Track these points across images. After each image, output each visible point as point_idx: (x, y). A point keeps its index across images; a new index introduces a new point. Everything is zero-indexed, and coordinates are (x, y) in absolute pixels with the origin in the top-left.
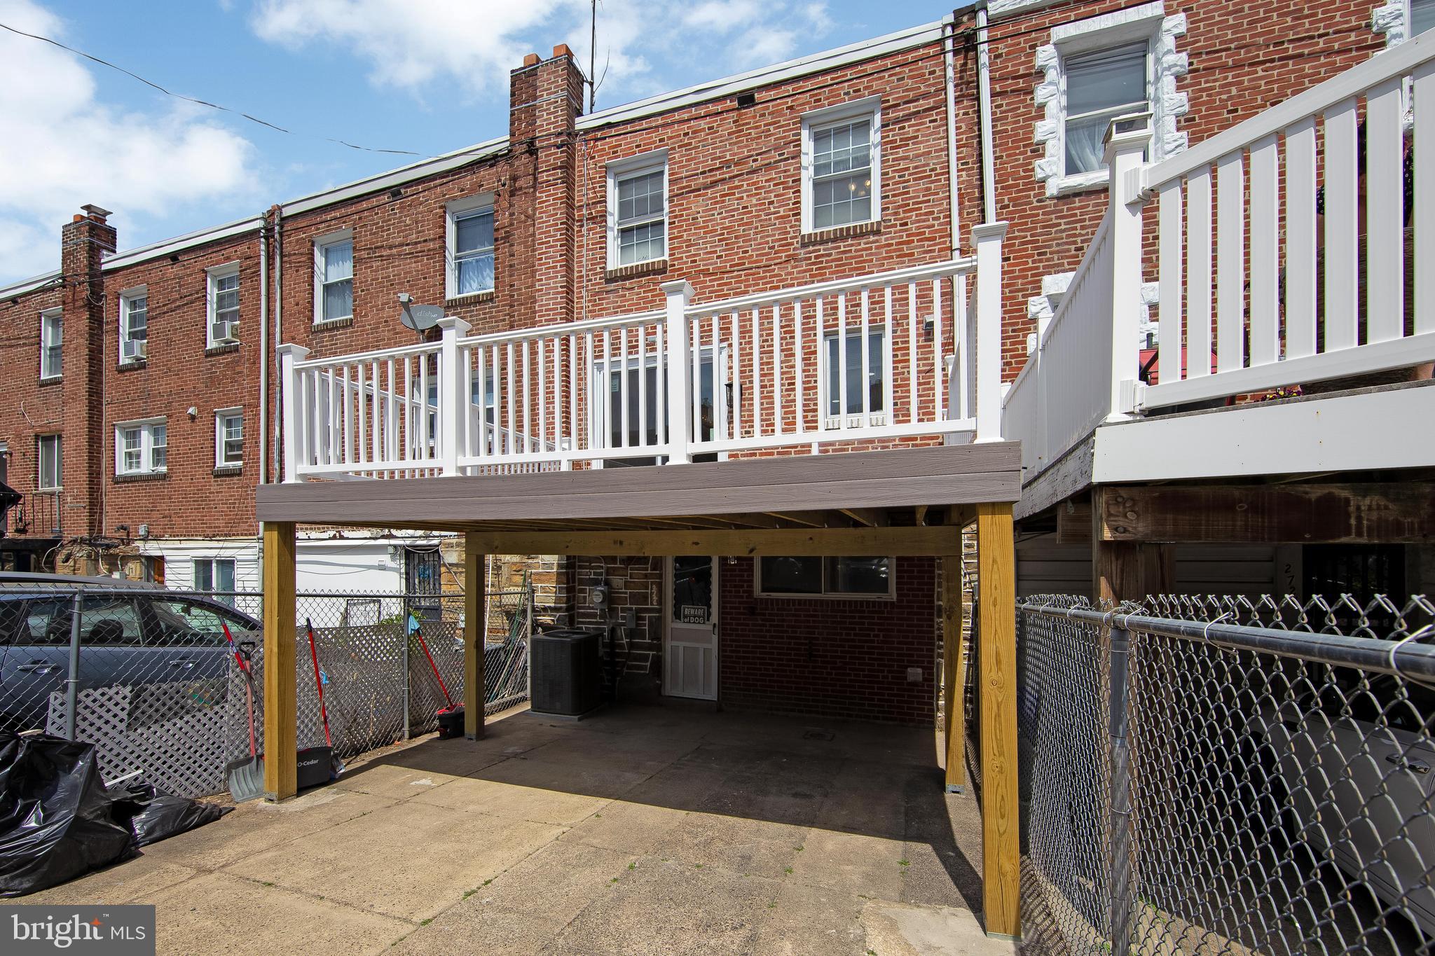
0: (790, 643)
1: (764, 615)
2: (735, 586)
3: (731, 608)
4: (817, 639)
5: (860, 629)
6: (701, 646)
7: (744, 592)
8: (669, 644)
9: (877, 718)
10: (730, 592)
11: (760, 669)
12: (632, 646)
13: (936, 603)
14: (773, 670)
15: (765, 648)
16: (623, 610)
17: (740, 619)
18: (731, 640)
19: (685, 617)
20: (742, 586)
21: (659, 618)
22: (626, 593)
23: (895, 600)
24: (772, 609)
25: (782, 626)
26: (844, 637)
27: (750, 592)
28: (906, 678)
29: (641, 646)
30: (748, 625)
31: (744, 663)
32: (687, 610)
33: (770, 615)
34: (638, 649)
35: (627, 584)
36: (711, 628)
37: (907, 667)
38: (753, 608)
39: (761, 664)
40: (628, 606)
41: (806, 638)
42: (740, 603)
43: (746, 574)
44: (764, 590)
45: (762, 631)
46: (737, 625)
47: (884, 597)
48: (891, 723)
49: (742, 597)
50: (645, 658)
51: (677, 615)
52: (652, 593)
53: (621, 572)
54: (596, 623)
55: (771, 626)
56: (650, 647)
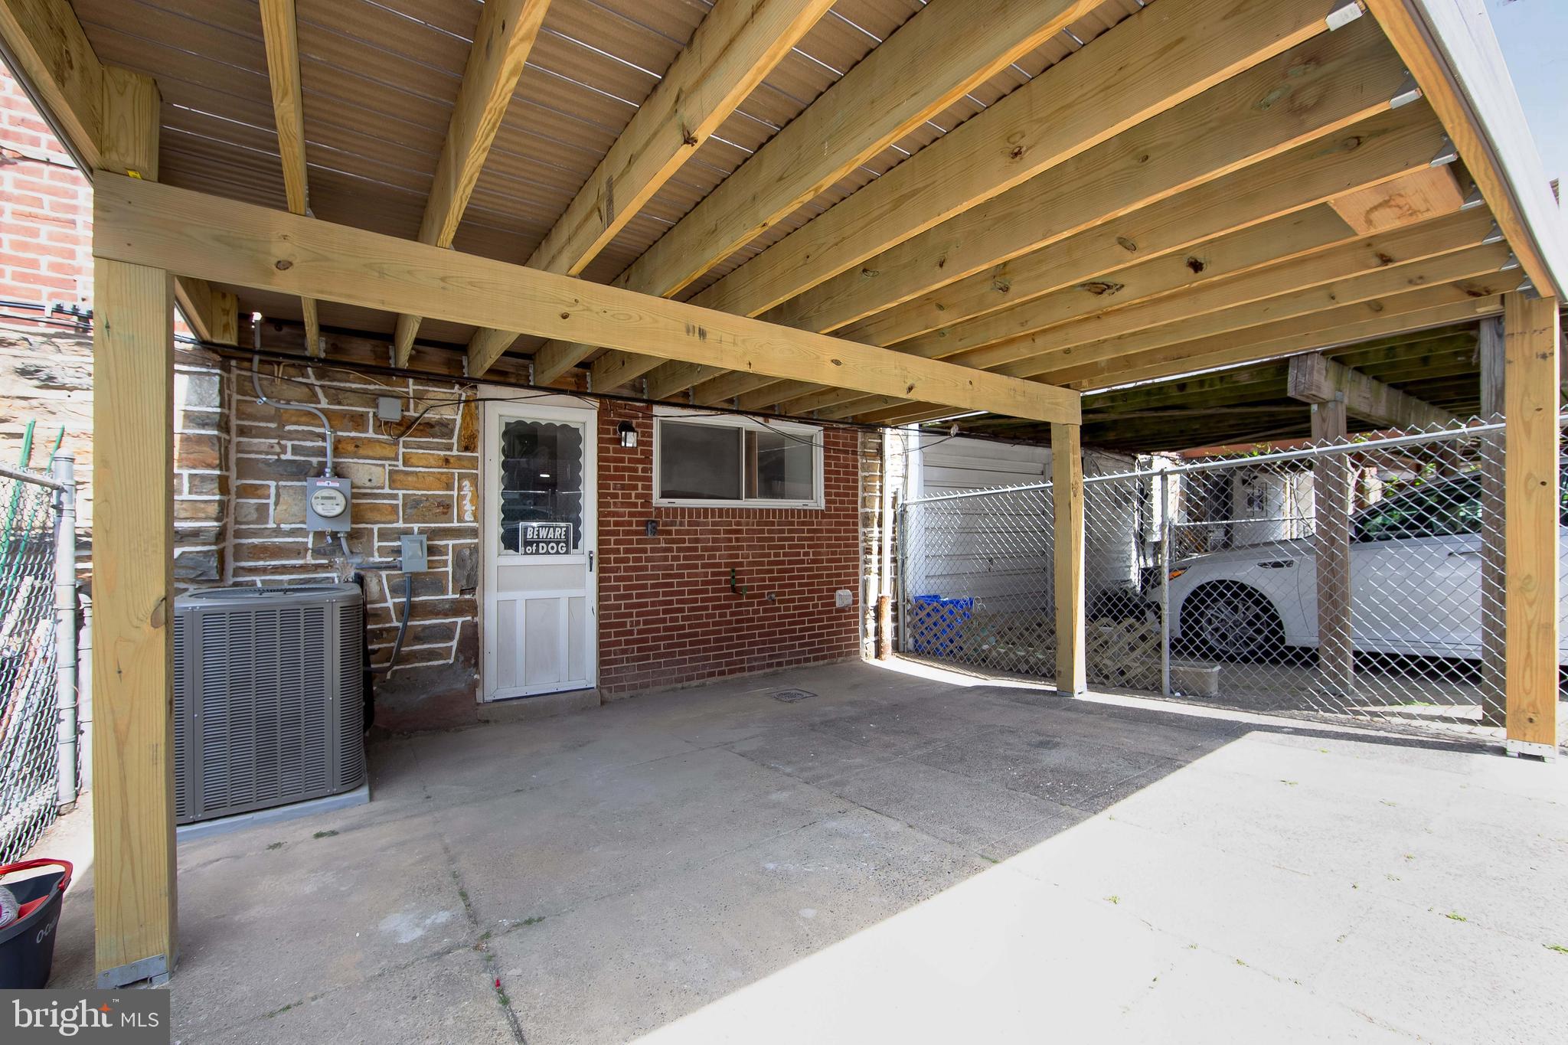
0: (706, 575)
1: (669, 533)
2: (623, 487)
3: (616, 524)
4: (741, 564)
5: (790, 547)
6: (564, 594)
7: (638, 496)
8: (491, 599)
9: (807, 660)
10: (615, 496)
11: (664, 620)
12: (410, 611)
13: (860, 510)
14: (684, 618)
15: (671, 585)
16: (383, 535)
17: (631, 542)
18: (617, 579)
19: (527, 543)
20: (635, 487)
21: (475, 550)
22: (395, 497)
23: (823, 508)
24: (681, 524)
25: (695, 549)
26: (772, 558)
27: (647, 499)
28: (834, 604)
29: (431, 610)
30: (645, 551)
31: (638, 615)
32: (532, 527)
33: (678, 532)
34: (425, 616)
35: (394, 478)
36: (585, 560)
37: (835, 590)
38: (652, 523)
39: (665, 612)
40: (400, 525)
41: (727, 565)
42: (631, 514)
43: (640, 467)
44: (664, 495)
45: (666, 559)
46: (627, 551)
47: (811, 505)
48: (821, 662)
49: (635, 505)
50: (446, 633)
51: (510, 541)
52: (461, 498)
53: (379, 451)
54: (304, 568)
55: (679, 550)
56: (457, 609)
